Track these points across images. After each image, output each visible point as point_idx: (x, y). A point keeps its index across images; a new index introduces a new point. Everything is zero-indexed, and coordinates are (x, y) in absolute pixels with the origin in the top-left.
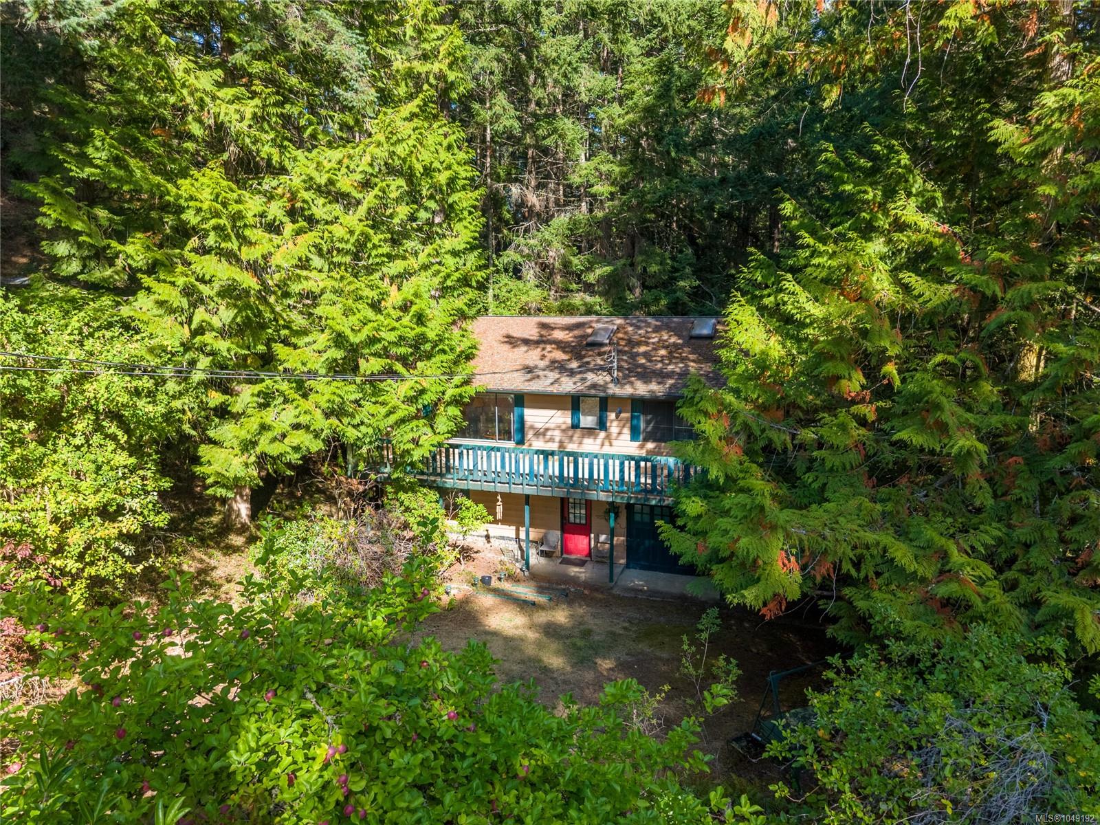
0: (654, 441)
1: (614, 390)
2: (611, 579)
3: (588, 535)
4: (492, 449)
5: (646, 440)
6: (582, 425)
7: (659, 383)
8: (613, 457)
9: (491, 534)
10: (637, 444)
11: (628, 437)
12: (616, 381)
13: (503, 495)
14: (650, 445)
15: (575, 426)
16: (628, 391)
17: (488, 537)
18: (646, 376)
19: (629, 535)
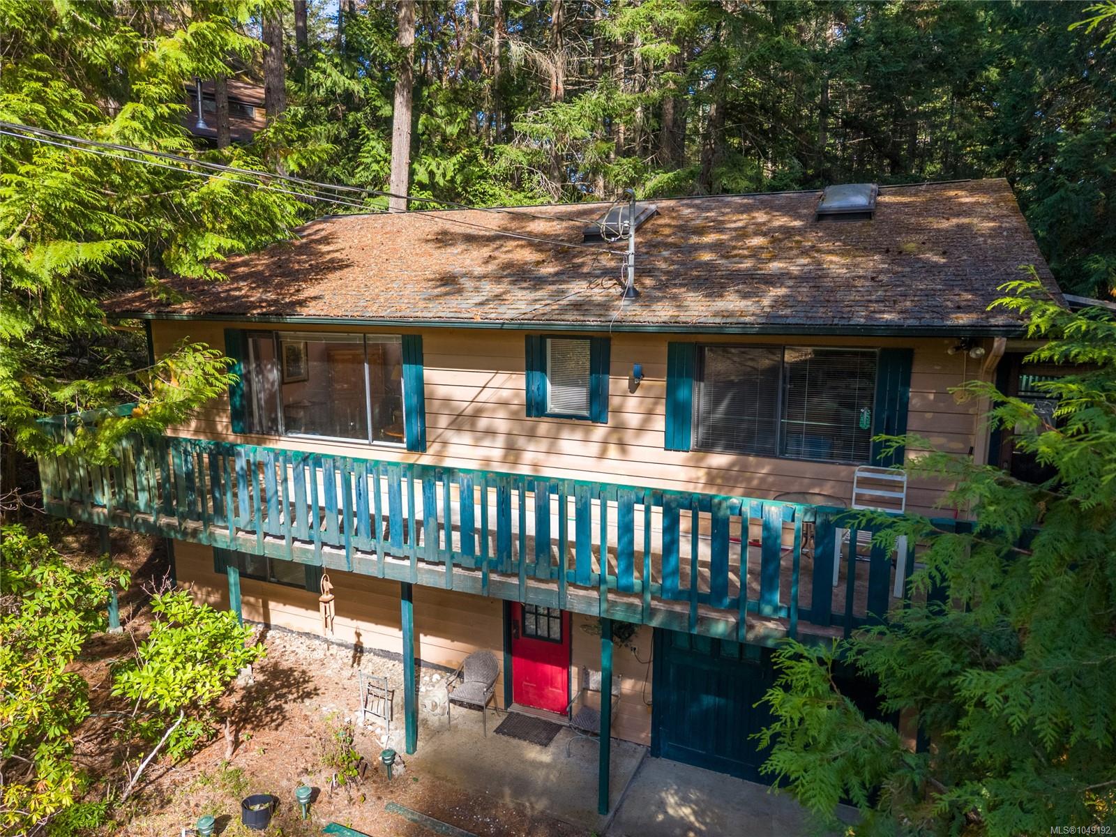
0: (728, 448)
1: (626, 311)
2: (604, 805)
3: (566, 664)
4: (305, 458)
5: (706, 446)
6: (551, 407)
7: (745, 296)
8: (601, 491)
9: (367, 643)
10: (680, 457)
11: (660, 439)
12: (633, 295)
13: (335, 575)
14: (720, 460)
15: (535, 407)
16: (662, 313)
17: (359, 649)
18: (711, 283)
19: (659, 680)
